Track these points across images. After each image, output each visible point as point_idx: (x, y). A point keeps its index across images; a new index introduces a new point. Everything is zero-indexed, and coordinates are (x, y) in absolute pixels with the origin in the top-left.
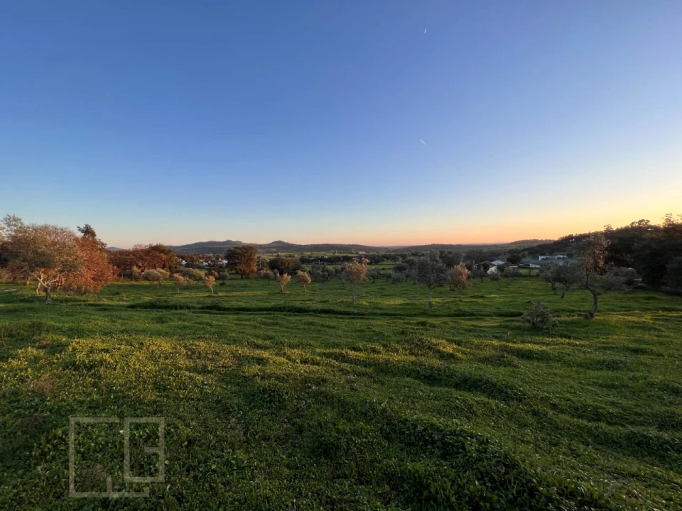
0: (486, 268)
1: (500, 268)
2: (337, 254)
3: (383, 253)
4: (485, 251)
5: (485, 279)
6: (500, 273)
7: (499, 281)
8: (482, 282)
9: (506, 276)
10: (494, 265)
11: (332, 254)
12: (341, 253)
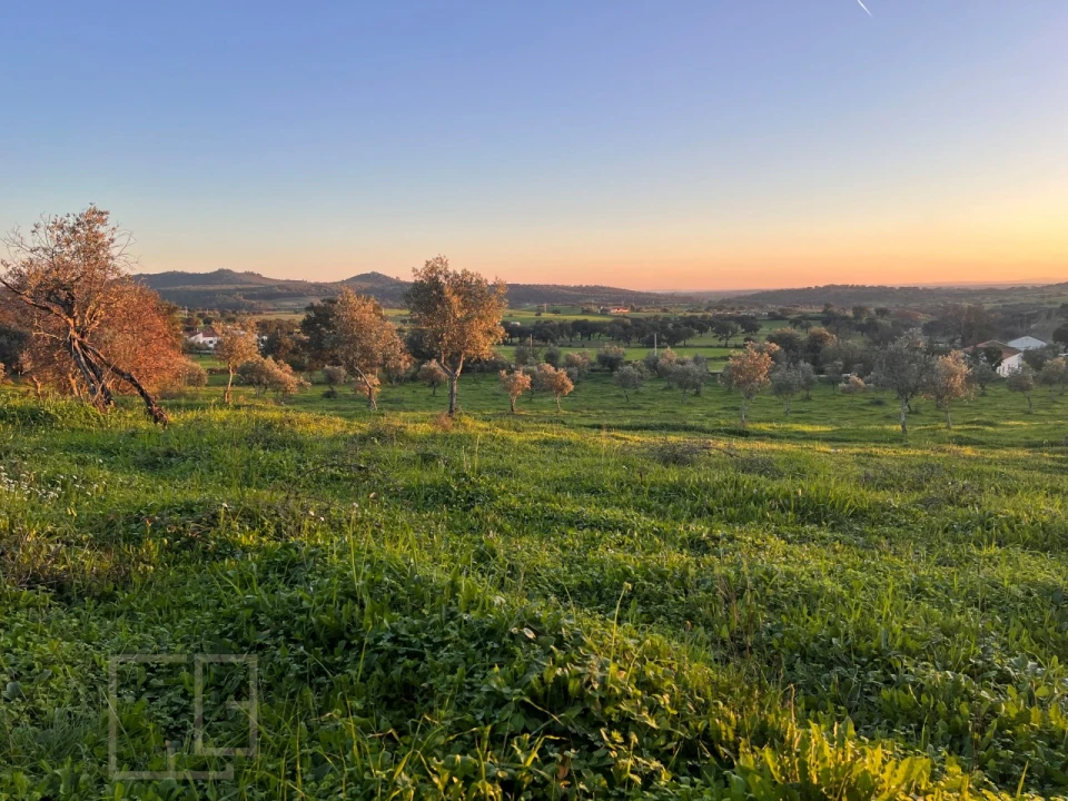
0: (995, 357)
1: (1032, 358)
2: (546, 316)
3: (683, 313)
4: (987, 306)
5: (990, 388)
6: (1031, 374)
7: (1027, 393)
8: (983, 395)
9: (1047, 381)
10: (1014, 351)
11: (532, 315)
12: (556, 312)
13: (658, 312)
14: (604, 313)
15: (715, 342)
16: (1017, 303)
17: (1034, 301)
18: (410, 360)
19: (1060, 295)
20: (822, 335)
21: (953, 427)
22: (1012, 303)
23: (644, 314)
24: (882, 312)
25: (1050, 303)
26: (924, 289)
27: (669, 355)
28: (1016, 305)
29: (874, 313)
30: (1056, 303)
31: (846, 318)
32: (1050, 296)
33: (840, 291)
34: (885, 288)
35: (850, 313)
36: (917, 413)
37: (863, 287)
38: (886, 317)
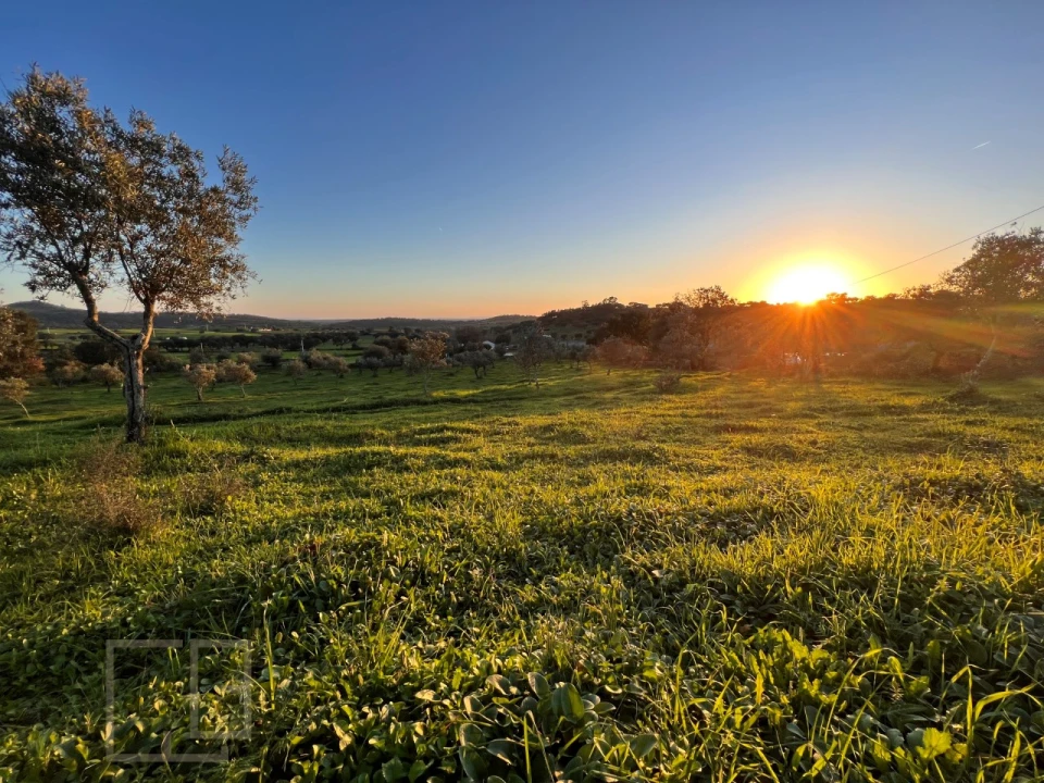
2: (208, 333)
11: (197, 333)
12: (217, 331)
13: (290, 331)
14: (253, 331)
15: (335, 347)
18: (78, 365)
23: (283, 331)
27: (316, 354)
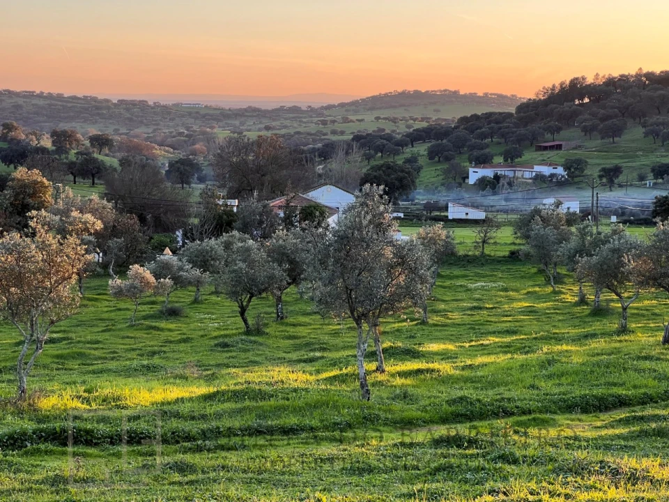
16: (292, 131)
17: (313, 128)
19: (346, 120)
20: (36, 183)
21: (388, 368)
22: (283, 132)
24: (100, 142)
25: (334, 132)
26: (157, 105)
28: (290, 136)
29: (87, 143)
30: (342, 133)
31: (43, 150)
32: (334, 122)
33: (20, 101)
34: (95, 99)
35: (47, 143)
36: (259, 332)
37: (60, 97)
38: (106, 150)
